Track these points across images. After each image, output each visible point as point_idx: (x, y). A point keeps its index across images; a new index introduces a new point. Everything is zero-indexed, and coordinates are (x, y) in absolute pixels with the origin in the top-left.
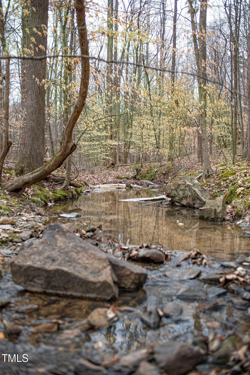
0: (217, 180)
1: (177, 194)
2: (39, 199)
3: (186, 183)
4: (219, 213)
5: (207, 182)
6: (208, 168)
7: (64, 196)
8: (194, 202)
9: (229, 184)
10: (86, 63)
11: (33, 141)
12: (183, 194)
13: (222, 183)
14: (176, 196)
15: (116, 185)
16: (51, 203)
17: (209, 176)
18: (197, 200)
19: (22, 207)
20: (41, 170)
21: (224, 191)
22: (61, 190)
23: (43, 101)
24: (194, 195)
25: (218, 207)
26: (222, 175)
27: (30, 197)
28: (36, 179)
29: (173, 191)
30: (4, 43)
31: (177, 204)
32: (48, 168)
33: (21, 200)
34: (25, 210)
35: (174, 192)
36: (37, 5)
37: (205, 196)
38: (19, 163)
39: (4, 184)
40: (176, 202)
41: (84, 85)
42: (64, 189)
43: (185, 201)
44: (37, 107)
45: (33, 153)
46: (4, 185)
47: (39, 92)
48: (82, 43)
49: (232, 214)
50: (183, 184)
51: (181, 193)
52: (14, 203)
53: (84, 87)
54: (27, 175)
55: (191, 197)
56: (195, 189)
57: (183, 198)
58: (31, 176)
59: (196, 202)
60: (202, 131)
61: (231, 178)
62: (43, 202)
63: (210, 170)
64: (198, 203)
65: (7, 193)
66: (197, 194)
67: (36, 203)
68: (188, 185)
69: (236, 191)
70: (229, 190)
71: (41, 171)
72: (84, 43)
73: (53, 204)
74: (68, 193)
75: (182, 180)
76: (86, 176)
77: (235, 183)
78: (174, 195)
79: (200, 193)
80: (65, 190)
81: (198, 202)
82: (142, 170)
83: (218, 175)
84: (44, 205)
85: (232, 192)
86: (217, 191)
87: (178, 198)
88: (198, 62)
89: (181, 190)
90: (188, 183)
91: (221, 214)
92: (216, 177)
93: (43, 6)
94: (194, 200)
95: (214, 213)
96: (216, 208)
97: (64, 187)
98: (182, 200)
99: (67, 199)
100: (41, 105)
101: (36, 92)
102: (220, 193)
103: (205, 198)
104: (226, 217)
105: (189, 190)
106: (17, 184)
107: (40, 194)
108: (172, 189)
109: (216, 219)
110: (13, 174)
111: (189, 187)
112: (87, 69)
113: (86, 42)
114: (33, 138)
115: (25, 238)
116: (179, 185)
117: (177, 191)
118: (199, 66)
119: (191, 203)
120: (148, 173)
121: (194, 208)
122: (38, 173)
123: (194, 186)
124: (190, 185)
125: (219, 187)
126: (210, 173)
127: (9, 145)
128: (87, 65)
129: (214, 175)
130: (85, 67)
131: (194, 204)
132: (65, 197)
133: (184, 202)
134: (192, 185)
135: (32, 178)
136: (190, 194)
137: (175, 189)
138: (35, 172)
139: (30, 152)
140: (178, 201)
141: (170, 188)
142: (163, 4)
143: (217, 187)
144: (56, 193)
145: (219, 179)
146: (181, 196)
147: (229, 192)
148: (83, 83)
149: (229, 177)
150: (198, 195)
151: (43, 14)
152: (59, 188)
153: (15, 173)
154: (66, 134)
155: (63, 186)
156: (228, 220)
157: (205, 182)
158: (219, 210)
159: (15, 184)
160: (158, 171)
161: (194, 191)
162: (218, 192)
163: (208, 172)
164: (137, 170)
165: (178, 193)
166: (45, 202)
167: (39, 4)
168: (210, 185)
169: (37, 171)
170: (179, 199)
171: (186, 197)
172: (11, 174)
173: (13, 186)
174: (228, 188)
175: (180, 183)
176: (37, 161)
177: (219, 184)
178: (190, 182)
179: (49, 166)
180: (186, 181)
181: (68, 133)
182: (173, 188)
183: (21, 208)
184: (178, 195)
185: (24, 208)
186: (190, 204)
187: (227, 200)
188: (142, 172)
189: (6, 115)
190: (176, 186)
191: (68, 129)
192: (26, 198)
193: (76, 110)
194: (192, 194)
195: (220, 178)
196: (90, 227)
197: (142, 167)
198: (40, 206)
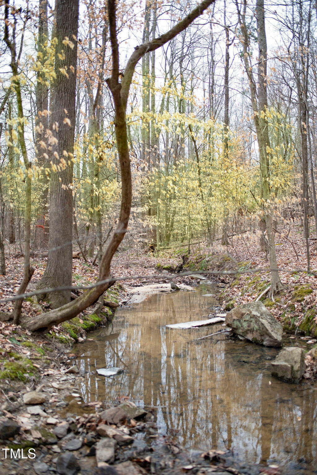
0: (289, 300)
1: (240, 326)
2: (68, 336)
3: (251, 312)
4: (297, 371)
5: (277, 302)
6: (277, 282)
7: (97, 322)
8: (263, 338)
9: (305, 307)
10: (128, 186)
11: (58, 256)
12: (249, 326)
13: (296, 306)
14: (240, 328)
15: (159, 285)
16: (82, 337)
17: (278, 293)
18: (265, 336)
19: (49, 359)
20: (71, 306)
21: (299, 316)
22: (93, 314)
23: (70, 206)
24: (262, 329)
25: (295, 362)
26: (296, 294)
27: (57, 335)
28: (65, 317)
29: (235, 322)
30: (24, 149)
31: (241, 338)
32: (81, 304)
33: (46, 344)
34: (53, 363)
35: (236, 324)
36: (63, 90)
37: (275, 331)
38: (41, 284)
39: (24, 321)
40: (240, 335)
41: (125, 211)
42: (96, 313)
43: (251, 335)
44: (63, 215)
45: (59, 271)
46: (25, 323)
47: (66, 196)
48: (123, 163)
49: (312, 370)
50: (248, 314)
51: (245, 325)
52: (39, 355)
53: (126, 213)
54: (54, 312)
55: (258, 331)
56: (264, 321)
57: (249, 332)
58: (59, 314)
59: (265, 338)
60: (269, 235)
61: (307, 298)
62: (73, 339)
63: (280, 284)
64: (267, 340)
65: (30, 334)
66: (266, 328)
67: (65, 343)
68: (254, 315)
69: (314, 319)
70: (306, 316)
71: (72, 308)
72: (126, 162)
73: (85, 338)
74: (102, 316)
75: (247, 308)
76: (121, 272)
77: (312, 307)
78: (237, 326)
79: (269, 327)
80: (98, 313)
81: (268, 338)
82: (190, 258)
83: (290, 292)
84: (75, 343)
85: (309, 319)
86: (289, 316)
87: (242, 331)
88: (262, 150)
89: (245, 321)
90: (254, 313)
91: (299, 372)
92: (287, 295)
93: (69, 90)
94: (261, 336)
95: (290, 372)
96: (293, 364)
97: (97, 310)
98: (247, 333)
99: (101, 325)
100: (68, 212)
101: (61, 196)
102: (293, 319)
103: (276, 333)
104: (305, 374)
105: (256, 322)
106: (41, 323)
107: (68, 329)
108: (234, 320)
109: (293, 379)
110: (35, 302)
111: (256, 318)
112: (128, 192)
113: (127, 162)
114: (58, 253)
115: (61, 435)
116: (243, 315)
117: (240, 321)
118: (263, 154)
119: (259, 339)
120: (197, 263)
121: (263, 345)
122: (68, 310)
123: (262, 317)
124: (257, 316)
125: (292, 311)
126: (280, 289)
127: (31, 273)
128: (128, 188)
129: (285, 291)
130: (127, 190)
131: (263, 341)
132: (99, 323)
133: (250, 337)
134: (259, 315)
135: (61, 316)
136: (256, 327)
137: (237, 320)
138: (64, 309)
139: (55, 271)
140: (241, 334)
141: (231, 317)
142: (211, 49)
143: (289, 310)
144: (88, 320)
145: (291, 299)
146: (246, 328)
147: (305, 318)
148: (123, 208)
149: (305, 298)
150: (267, 330)
151: (70, 100)
152: (91, 310)
153: (37, 299)
154: (103, 266)
155: (96, 308)
156: (308, 379)
157: (274, 301)
158: (297, 367)
159: (39, 323)
160: (210, 261)
161: (262, 324)
162: (292, 317)
163: (277, 287)
164: (183, 257)
165: (241, 324)
166: (75, 338)
167: (64, 89)
168: (280, 306)
169: (67, 308)
170: (243, 333)
171: (252, 331)
172: (32, 302)
173: (37, 326)
174: (304, 313)
175: (244, 312)
176: (63, 281)
177: (292, 307)
178: (257, 310)
179: (81, 303)
180: (251, 310)
181: (106, 265)
182: (235, 318)
183: (49, 361)
184: (242, 326)
185: (51, 360)
186: (257, 340)
187: (303, 329)
188: (189, 260)
189: (28, 237)
190: (239, 316)
191: (105, 260)
192: (53, 337)
193: (116, 239)
194: (260, 327)
195: (293, 297)
196: (139, 412)
197: (189, 253)
198: (70, 346)
